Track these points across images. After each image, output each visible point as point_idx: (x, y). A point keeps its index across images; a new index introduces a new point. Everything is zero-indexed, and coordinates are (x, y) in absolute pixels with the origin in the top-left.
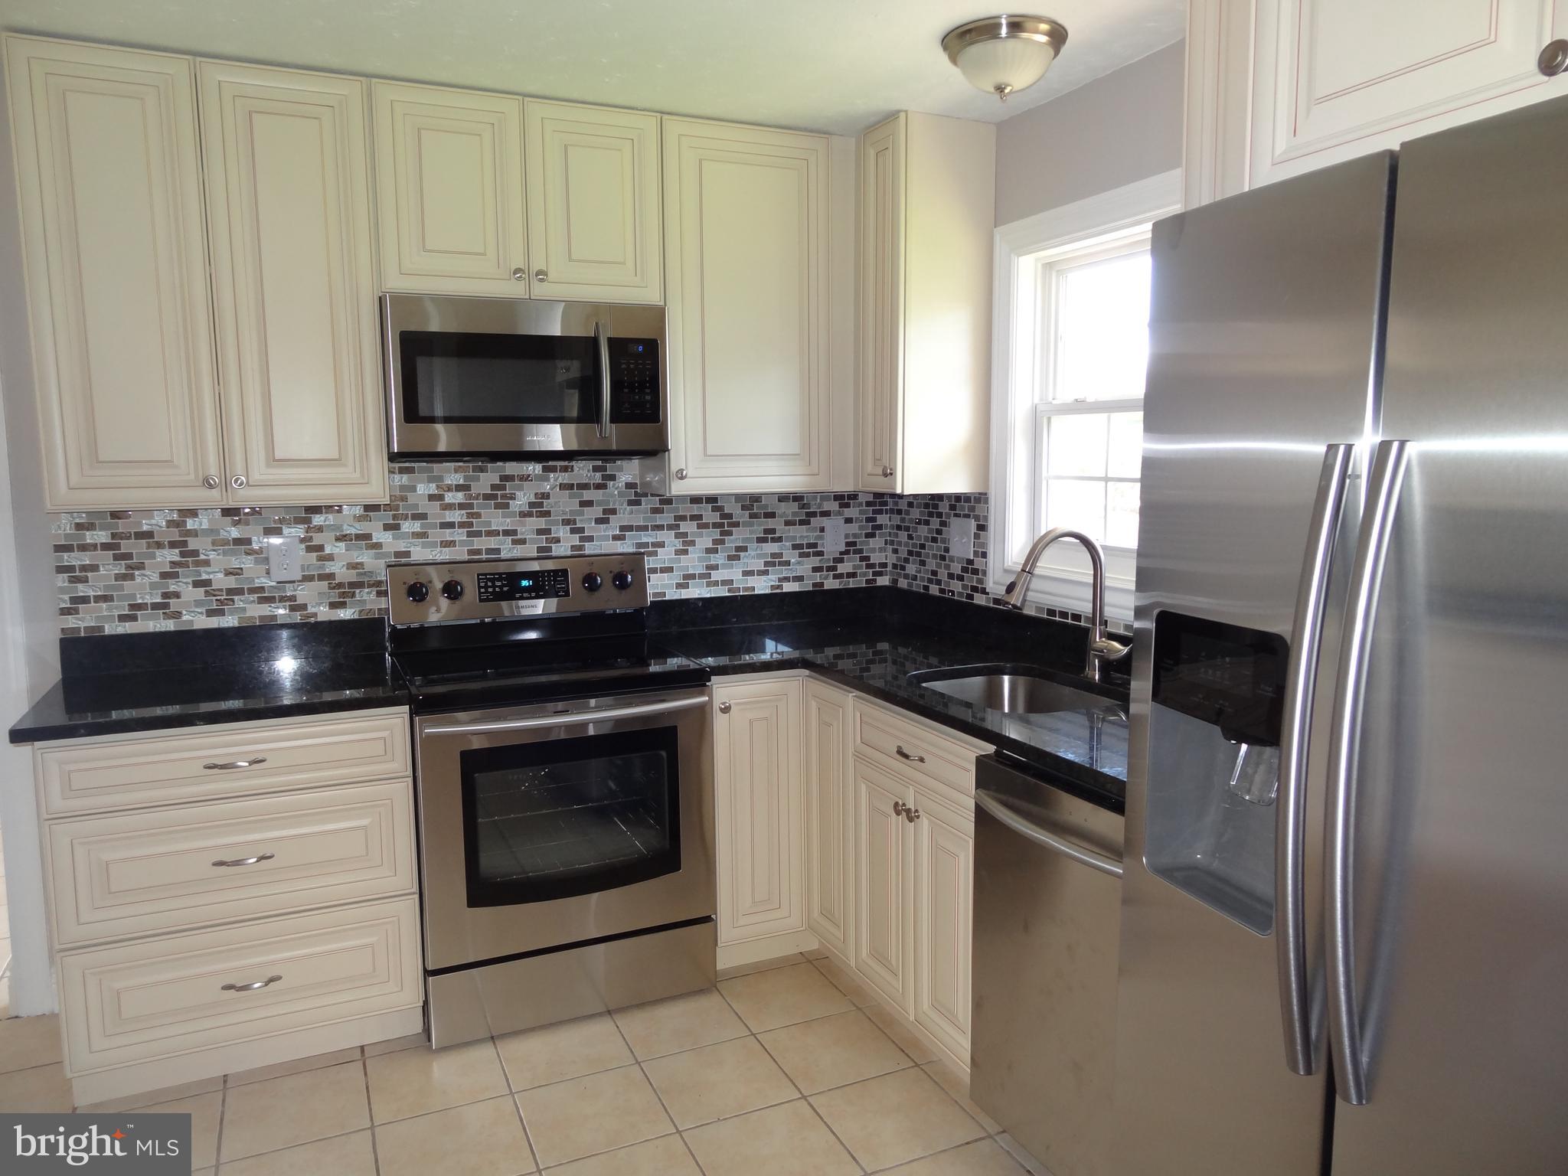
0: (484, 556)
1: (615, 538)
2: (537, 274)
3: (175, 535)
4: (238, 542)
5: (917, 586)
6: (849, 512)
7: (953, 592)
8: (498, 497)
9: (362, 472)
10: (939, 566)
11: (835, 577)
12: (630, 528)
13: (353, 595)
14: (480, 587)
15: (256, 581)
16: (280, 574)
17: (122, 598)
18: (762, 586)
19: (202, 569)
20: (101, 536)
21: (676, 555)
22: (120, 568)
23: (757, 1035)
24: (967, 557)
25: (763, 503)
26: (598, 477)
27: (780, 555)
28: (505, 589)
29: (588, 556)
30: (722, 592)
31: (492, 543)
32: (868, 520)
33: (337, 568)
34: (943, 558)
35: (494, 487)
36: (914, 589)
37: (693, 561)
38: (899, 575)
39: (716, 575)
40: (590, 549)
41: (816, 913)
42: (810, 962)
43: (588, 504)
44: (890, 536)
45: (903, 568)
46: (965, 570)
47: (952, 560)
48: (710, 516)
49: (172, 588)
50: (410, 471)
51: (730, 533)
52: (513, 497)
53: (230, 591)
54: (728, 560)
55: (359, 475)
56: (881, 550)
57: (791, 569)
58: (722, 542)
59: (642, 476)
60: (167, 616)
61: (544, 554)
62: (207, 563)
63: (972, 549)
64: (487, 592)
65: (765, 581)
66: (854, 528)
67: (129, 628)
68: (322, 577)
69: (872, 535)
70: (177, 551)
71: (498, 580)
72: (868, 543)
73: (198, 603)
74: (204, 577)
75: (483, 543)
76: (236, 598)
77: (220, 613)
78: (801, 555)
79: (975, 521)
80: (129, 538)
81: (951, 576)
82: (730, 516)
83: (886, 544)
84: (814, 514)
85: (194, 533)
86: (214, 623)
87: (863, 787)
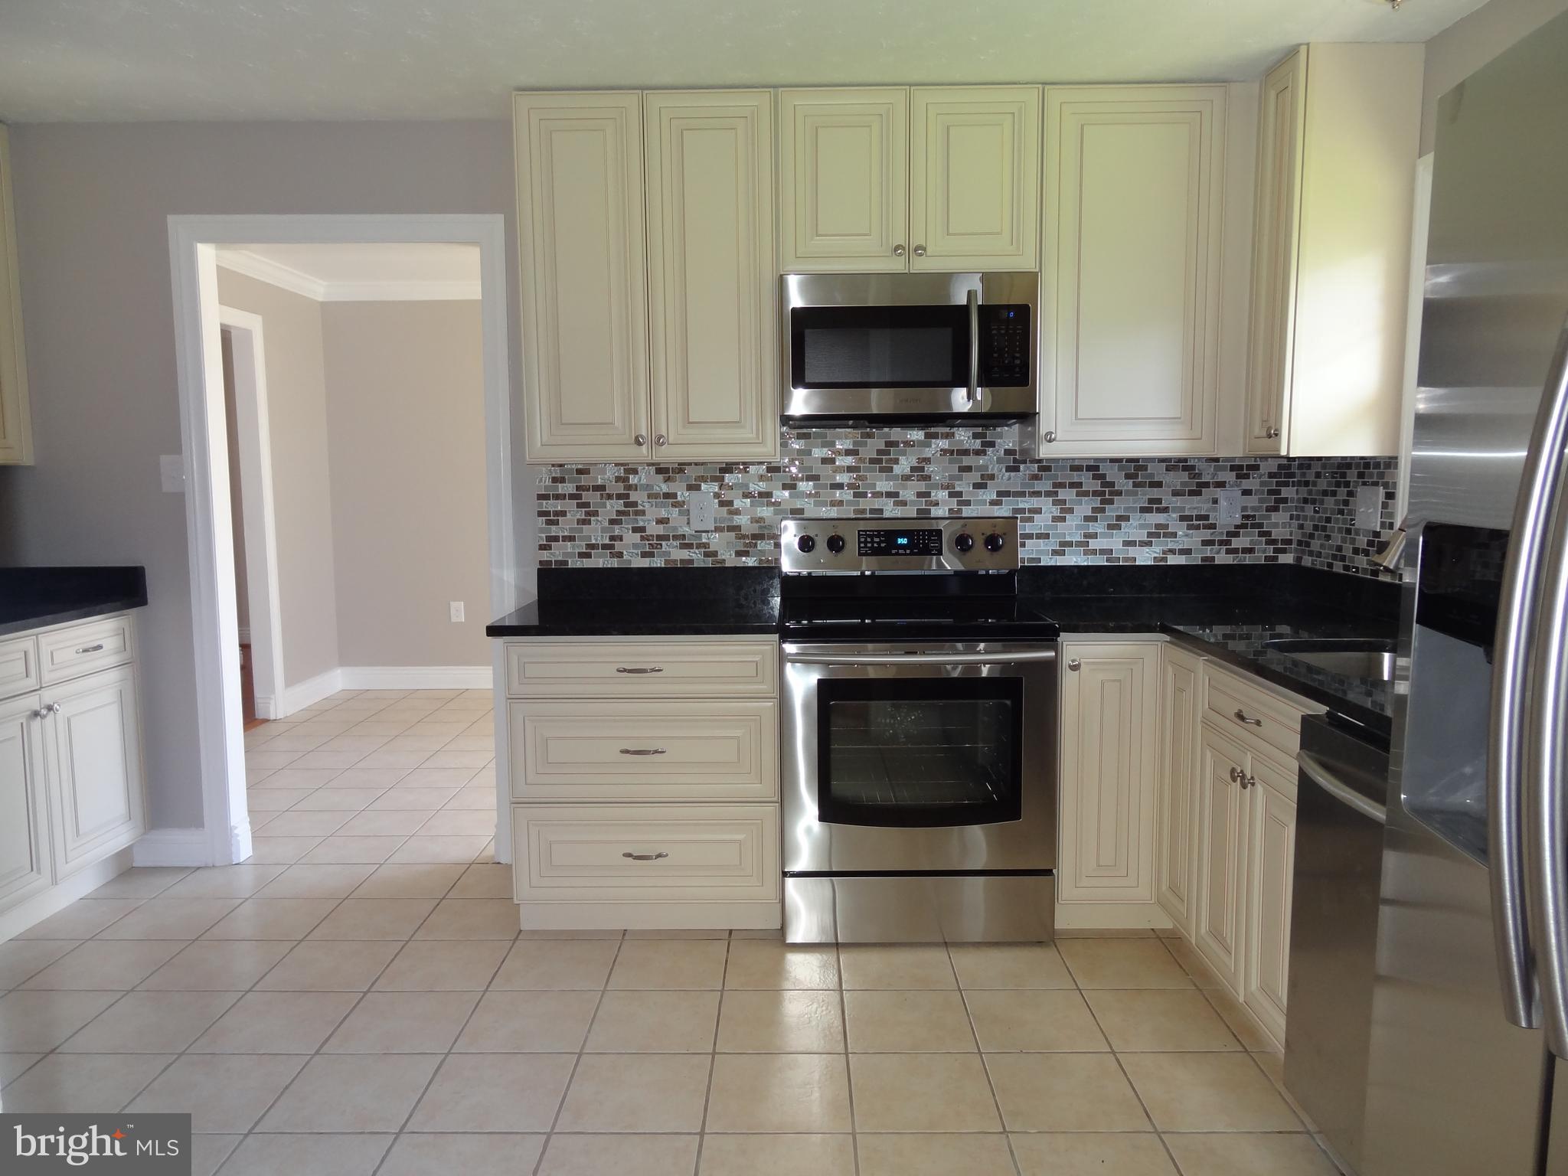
0: (868, 516)
1: (993, 503)
2: (916, 250)
3: (620, 488)
4: (667, 496)
5: (1320, 564)
6: (1246, 484)
7: (1357, 568)
8: (883, 462)
9: (758, 434)
10: (1344, 540)
11: (1228, 552)
12: (1007, 494)
13: (755, 545)
14: (860, 542)
15: (680, 529)
16: (696, 525)
17: (582, 539)
18: (1145, 557)
19: (639, 518)
20: (568, 488)
21: (1052, 521)
22: (581, 514)
23: (1082, 991)
24: (1374, 530)
25: (1149, 472)
26: (977, 444)
27: (1166, 526)
28: (883, 545)
29: (965, 518)
30: (1101, 561)
31: (877, 504)
32: (1270, 492)
33: (742, 520)
34: (1348, 531)
35: (879, 452)
36: (1318, 567)
37: (1072, 528)
38: (1303, 552)
39: (1094, 544)
40: (967, 512)
41: (1164, 888)
42: (1160, 939)
43: (969, 469)
44: (1296, 511)
45: (1308, 545)
46: (1370, 543)
47: (1357, 533)
48: (1090, 483)
49: (617, 533)
50: (806, 436)
51: (1111, 502)
52: (896, 461)
53: (659, 538)
54: (1108, 529)
55: (755, 436)
56: (1284, 525)
57: (1178, 542)
58: (1103, 510)
59: (1021, 443)
60: (612, 555)
61: (924, 514)
62: (643, 513)
63: (1379, 519)
64: (866, 547)
65: (1147, 552)
66: (1252, 501)
67: (587, 563)
68: (731, 529)
69: (1276, 509)
70: (622, 501)
71: (877, 536)
72: (1269, 517)
73: (635, 546)
74: (641, 524)
75: (869, 503)
76: (664, 543)
77: (651, 555)
78: (1189, 527)
79: (1384, 489)
80: (588, 490)
81: (1356, 551)
82: (1112, 484)
83: (1291, 519)
84: (1206, 485)
85: (635, 488)
86: (645, 563)
87: (1209, 754)
